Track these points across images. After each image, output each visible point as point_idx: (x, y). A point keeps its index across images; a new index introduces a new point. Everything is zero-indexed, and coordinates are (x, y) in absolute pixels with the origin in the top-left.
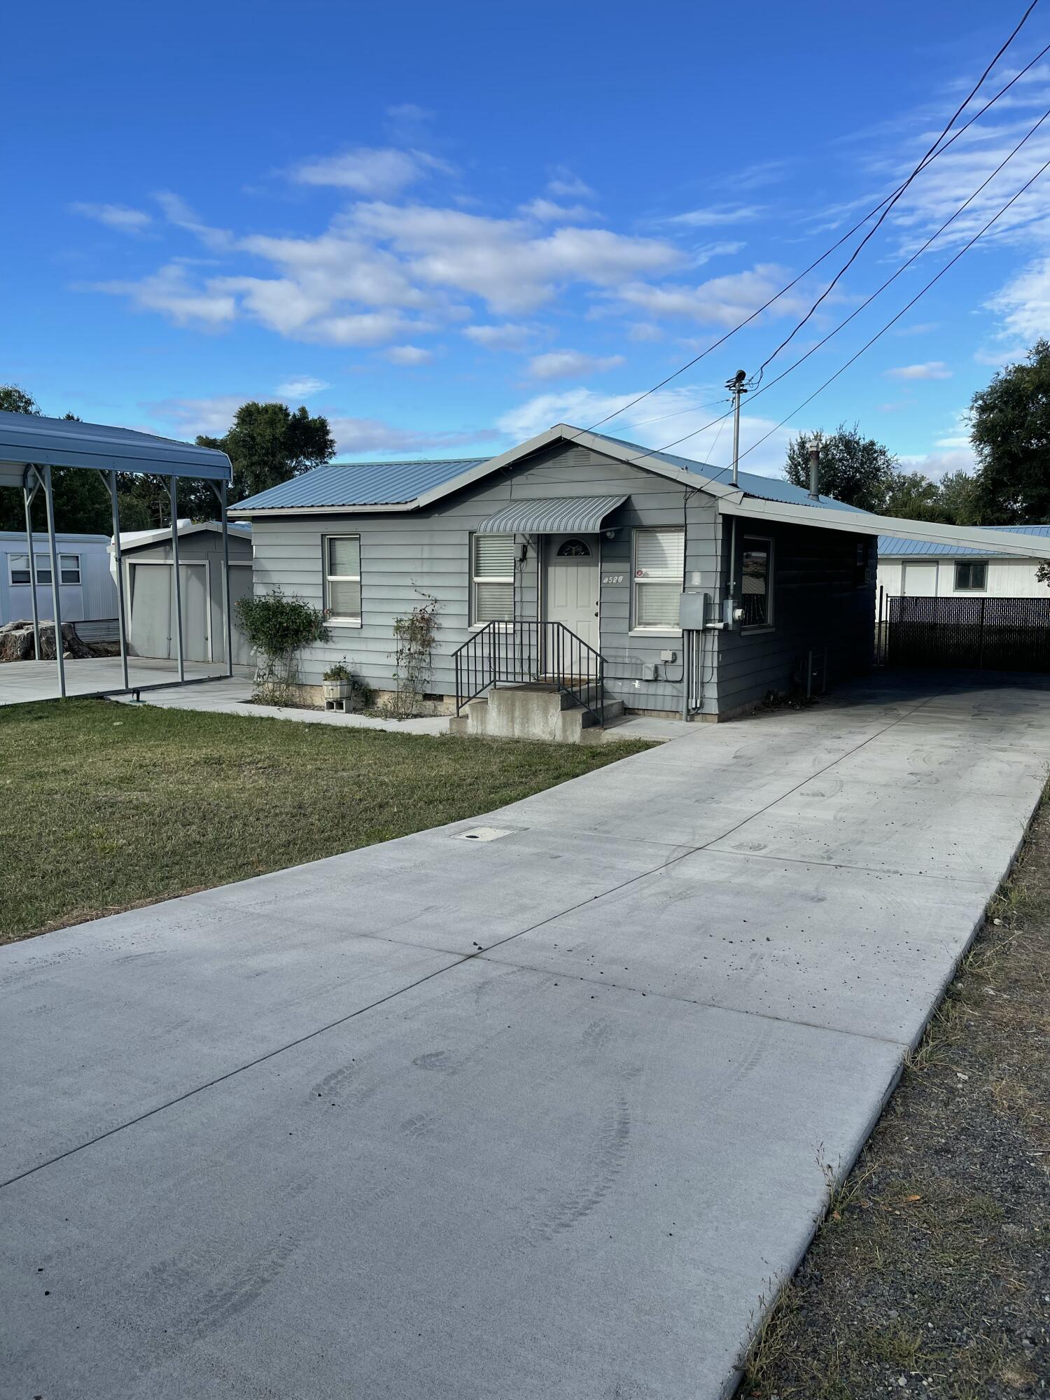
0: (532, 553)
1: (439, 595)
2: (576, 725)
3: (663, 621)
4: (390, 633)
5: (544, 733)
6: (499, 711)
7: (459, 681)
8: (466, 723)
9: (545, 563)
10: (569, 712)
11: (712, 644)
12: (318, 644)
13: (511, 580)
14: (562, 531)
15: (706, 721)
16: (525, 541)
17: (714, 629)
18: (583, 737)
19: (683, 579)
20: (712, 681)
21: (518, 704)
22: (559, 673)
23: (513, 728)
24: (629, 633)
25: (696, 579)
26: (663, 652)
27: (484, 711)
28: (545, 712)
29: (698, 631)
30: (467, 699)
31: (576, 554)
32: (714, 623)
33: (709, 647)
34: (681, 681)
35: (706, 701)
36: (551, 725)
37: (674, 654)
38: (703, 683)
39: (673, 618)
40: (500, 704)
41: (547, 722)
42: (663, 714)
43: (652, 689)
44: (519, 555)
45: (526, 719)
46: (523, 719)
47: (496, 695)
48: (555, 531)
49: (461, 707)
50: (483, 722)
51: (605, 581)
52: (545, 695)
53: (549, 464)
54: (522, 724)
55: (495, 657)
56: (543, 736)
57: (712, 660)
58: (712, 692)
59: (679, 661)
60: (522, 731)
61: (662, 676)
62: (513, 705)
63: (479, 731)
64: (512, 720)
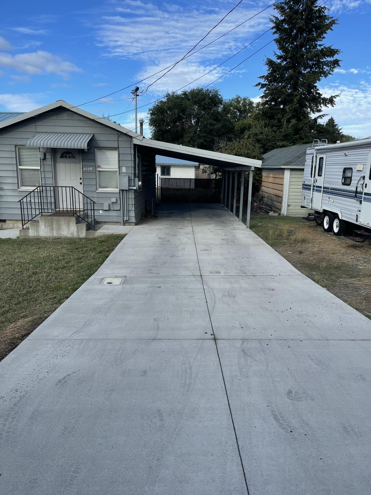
0: (48, 156)
2: (83, 230)
3: (110, 186)
5: (68, 234)
6: (45, 226)
7: (23, 213)
8: (28, 231)
9: (55, 161)
10: (79, 224)
11: (132, 195)
13: (39, 168)
14: (62, 147)
15: (130, 225)
16: (44, 151)
17: (132, 189)
18: (87, 234)
19: (118, 170)
20: (132, 210)
21: (54, 222)
22: (73, 208)
23: (53, 232)
24: (97, 191)
25: (124, 170)
26: (112, 198)
27: (38, 226)
28: (68, 225)
29: (126, 190)
30: (28, 221)
31: (69, 157)
32: (132, 187)
33: (130, 197)
34: (120, 210)
35: (130, 217)
36: (71, 231)
37: (116, 200)
38: (129, 210)
39: (115, 185)
40: (45, 223)
41: (69, 230)
42: (112, 223)
43: (107, 213)
44: (43, 157)
45: (59, 229)
46: (57, 228)
47: (43, 218)
48: (59, 147)
49: (24, 225)
50: (37, 231)
51: (84, 169)
52: (68, 218)
53: (55, 117)
54: (57, 231)
55: (41, 202)
56: (68, 235)
57: (132, 202)
58: (132, 214)
59: (119, 202)
60: (57, 234)
61: (112, 209)
62: (52, 222)
63: (36, 235)
64: (52, 229)
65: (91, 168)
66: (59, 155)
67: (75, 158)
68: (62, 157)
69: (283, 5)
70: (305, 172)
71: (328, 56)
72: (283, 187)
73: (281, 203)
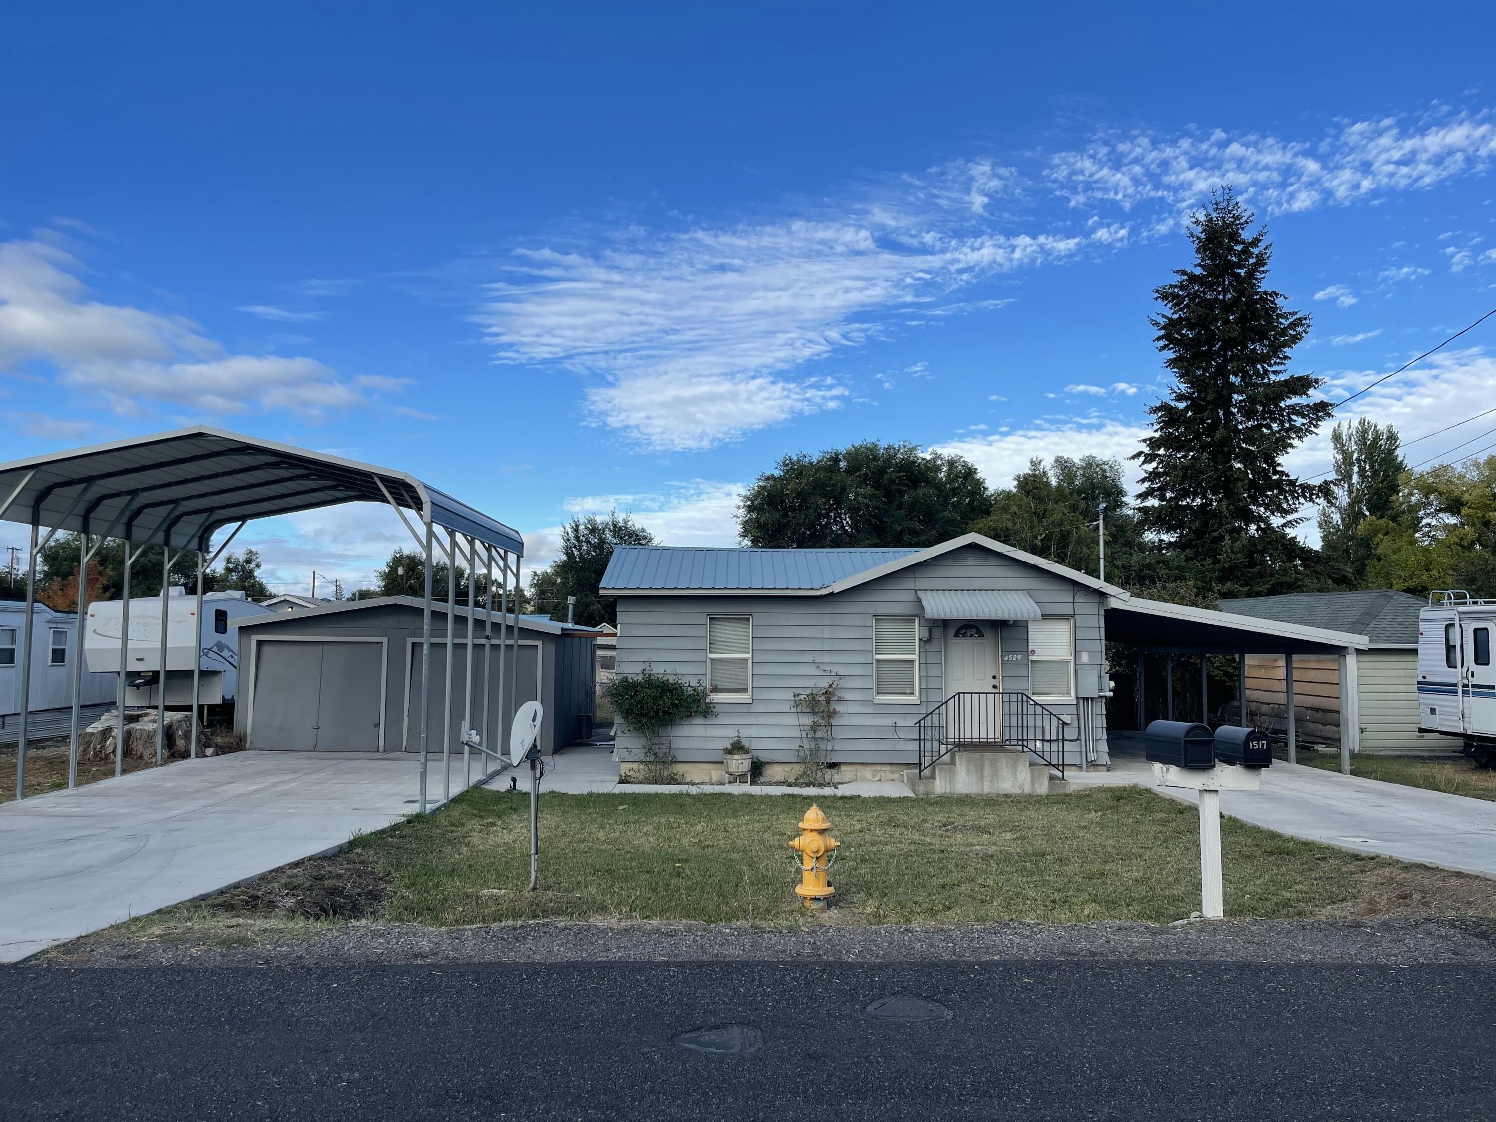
0: (935, 635)
1: (842, 671)
2: (1042, 779)
3: (1055, 691)
4: (786, 707)
5: (1013, 787)
6: (968, 772)
8: (934, 783)
9: (946, 643)
10: (1037, 767)
11: (1100, 709)
12: (699, 720)
13: (914, 657)
15: (1099, 771)
16: (930, 625)
18: (1050, 788)
19: (1073, 658)
20: (1103, 738)
21: (987, 764)
23: (983, 785)
25: (1085, 658)
26: (1061, 716)
27: (953, 772)
28: (1014, 767)
29: (1092, 699)
30: (929, 764)
31: (971, 636)
33: (1101, 712)
34: (1077, 739)
35: (1100, 755)
36: (1019, 780)
37: (1071, 717)
39: (1064, 689)
40: (968, 766)
41: (1016, 778)
43: (1053, 747)
44: (925, 636)
45: (995, 777)
46: (992, 776)
47: (964, 757)
49: (923, 770)
50: (952, 782)
51: (1006, 658)
52: (1013, 755)
54: (992, 781)
56: (1013, 789)
57: (1103, 722)
58: (1103, 747)
60: (991, 787)
62: (982, 765)
63: (948, 790)
64: (982, 778)
65: (1020, 657)
66: (952, 632)
67: (983, 636)
68: (957, 635)
69: (1176, 290)
70: (1419, 657)
71: (1295, 393)
72: (1341, 690)
73: (1338, 725)
